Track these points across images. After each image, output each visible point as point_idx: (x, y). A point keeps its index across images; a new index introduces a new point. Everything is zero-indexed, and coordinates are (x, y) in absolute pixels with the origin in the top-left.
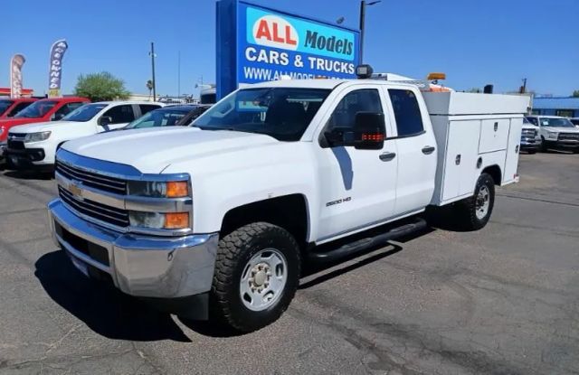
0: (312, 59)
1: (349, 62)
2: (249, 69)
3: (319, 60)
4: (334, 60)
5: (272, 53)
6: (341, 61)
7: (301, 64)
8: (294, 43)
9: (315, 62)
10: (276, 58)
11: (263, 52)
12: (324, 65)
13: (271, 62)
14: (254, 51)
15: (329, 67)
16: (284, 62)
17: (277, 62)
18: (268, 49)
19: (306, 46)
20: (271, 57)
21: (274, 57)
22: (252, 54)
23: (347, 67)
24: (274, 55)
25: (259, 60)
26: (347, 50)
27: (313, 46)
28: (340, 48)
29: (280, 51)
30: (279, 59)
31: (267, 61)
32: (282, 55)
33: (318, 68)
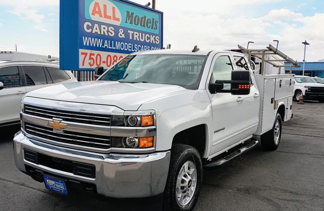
0: (131, 32)
1: (156, 35)
2: (86, 38)
3: (135, 33)
4: (146, 33)
5: (103, 26)
6: (150, 34)
7: (123, 36)
8: (118, 20)
9: (133, 34)
10: (105, 30)
11: (96, 25)
12: (139, 37)
13: (102, 33)
14: (90, 25)
15: (142, 39)
16: (112, 33)
17: (106, 34)
18: (100, 24)
19: (126, 22)
20: (102, 30)
21: (104, 30)
22: (88, 27)
23: (155, 39)
24: (104, 28)
25: (94, 32)
26: (154, 26)
27: (131, 23)
28: (149, 25)
29: (108, 25)
30: (108, 31)
31: (99, 33)
32: (110, 28)
33: (135, 39)
